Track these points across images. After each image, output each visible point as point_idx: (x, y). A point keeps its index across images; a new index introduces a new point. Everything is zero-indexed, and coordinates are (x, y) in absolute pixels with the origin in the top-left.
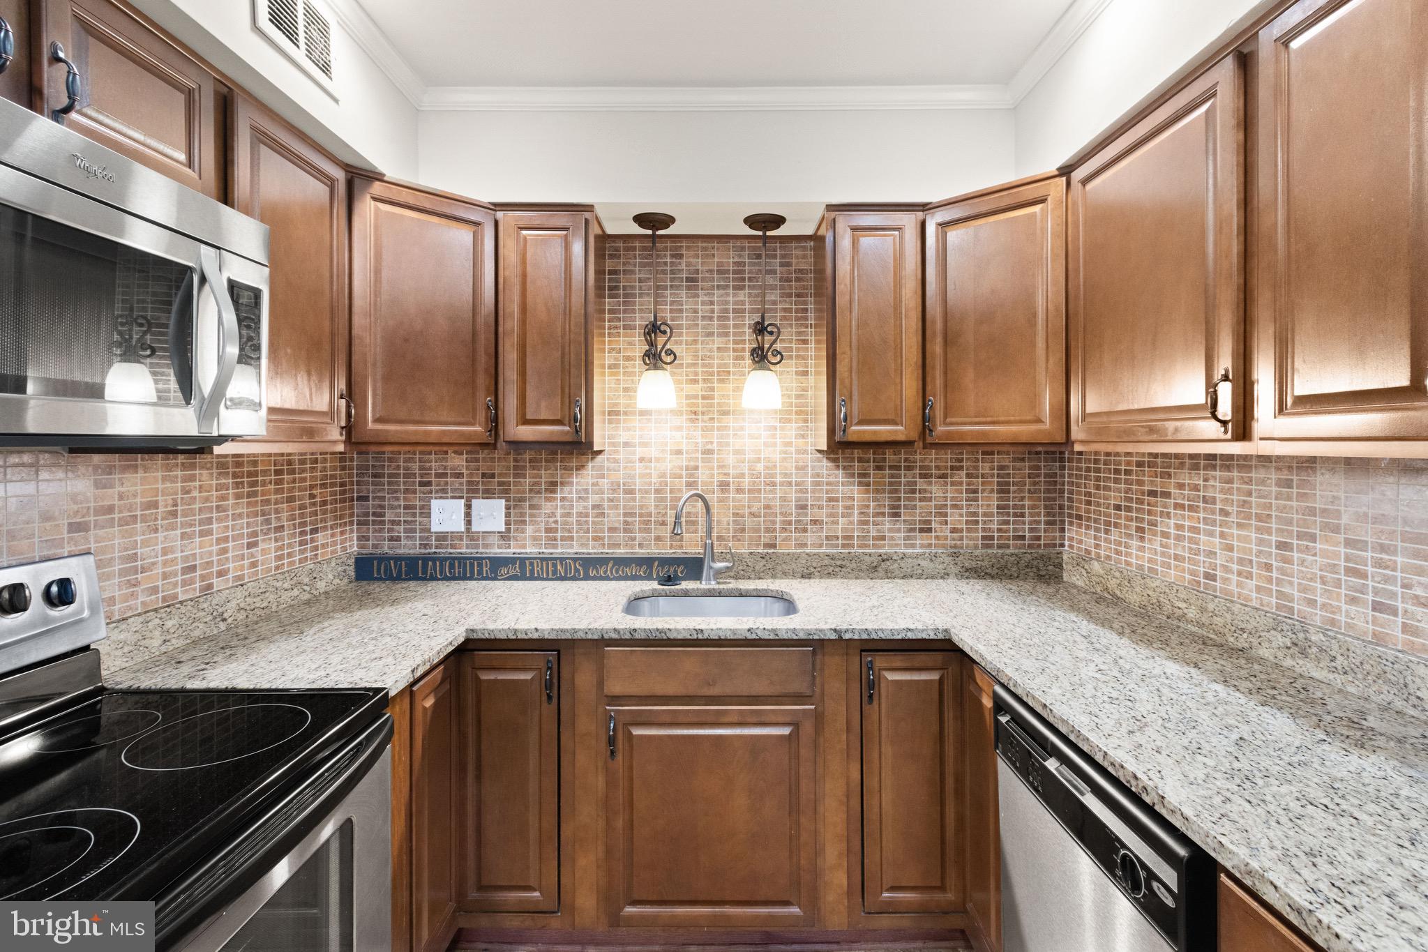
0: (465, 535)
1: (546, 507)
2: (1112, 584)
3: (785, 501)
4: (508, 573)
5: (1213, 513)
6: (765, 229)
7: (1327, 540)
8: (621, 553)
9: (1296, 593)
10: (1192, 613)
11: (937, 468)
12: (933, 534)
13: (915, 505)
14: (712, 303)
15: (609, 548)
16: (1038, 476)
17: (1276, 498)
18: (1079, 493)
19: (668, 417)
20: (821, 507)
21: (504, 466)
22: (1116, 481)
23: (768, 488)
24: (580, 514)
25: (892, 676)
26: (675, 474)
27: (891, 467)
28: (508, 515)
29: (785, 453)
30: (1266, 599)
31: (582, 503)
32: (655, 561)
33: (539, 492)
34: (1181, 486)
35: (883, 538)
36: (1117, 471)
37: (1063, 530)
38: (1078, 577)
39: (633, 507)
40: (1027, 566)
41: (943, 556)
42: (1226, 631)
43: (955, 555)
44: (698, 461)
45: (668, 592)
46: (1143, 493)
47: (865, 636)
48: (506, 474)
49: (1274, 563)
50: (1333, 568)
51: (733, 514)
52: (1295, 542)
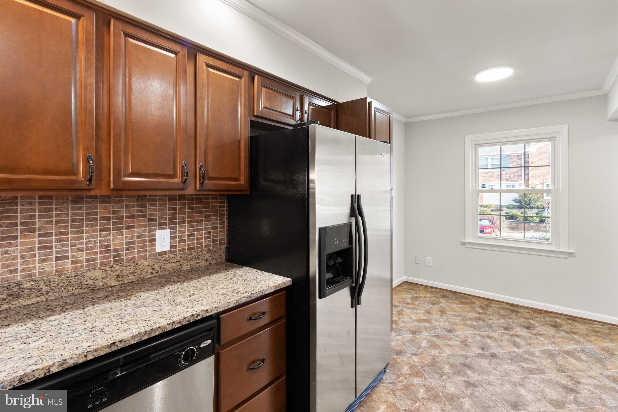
7: (26, 237)
50: (30, 249)
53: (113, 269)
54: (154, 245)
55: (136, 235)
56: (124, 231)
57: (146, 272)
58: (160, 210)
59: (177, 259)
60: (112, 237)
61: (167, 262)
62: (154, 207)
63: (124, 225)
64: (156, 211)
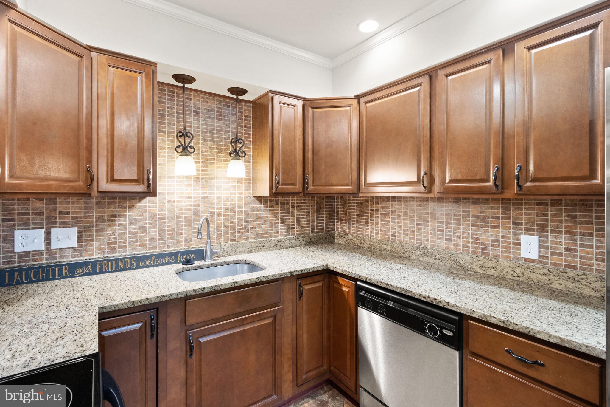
0: (45, 252)
1: (109, 230)
2: (357, 242)
3: (240, 219)
4: (83, 271)
5: (395, 215)
6: (238, 94)
7: (432, 222)
8: (158, 252)
9: (422, 238)
10: (388, 248)
11: (297, 203)
12: (296, 229)
13: (290, 218)
14: (206, 125)
15: (149, 250)
16: (328, 205)
17: (416, 210)
18: (342, 211)
19: (184, 180)
20: (254, 221)
21: (77, 207)
22: (357, 206)
23: (232, 214)
24: (131, 233)
25: (307, 287)
26: (188, 209)
27: (281, 203)
28: (80, 237)
29: (240, 197)
30: (413, 241)
31: (133, 226)
32: (179, 254)
33: (103, 221)
34: (383, 207)
35: (278, 233)
36: (357, 203)
37: (334, 225)
38: (342, 241)
39: (164, 227)
40: (325, 239)
41: (299, 238)
42: (401, 252)
43: (303, 237)
44: (199, 202)
45: (190, 268)
46: (368, 210)
47: (301, 273)
48: (78, 211)
49: (415, 230)
50: (434, 230)
51: (217, 227)
52: (422, 223)
53: (477, 258)
54: (519, 249)
55: (500, 235)
56: (490, 229)
57: (507, 272)
58: (526, 214)
59: (545, 272)
60: (480, 233)
61: (531, 271)
62: (519, 211)
63: (490, 224)
64: (522, 215)
